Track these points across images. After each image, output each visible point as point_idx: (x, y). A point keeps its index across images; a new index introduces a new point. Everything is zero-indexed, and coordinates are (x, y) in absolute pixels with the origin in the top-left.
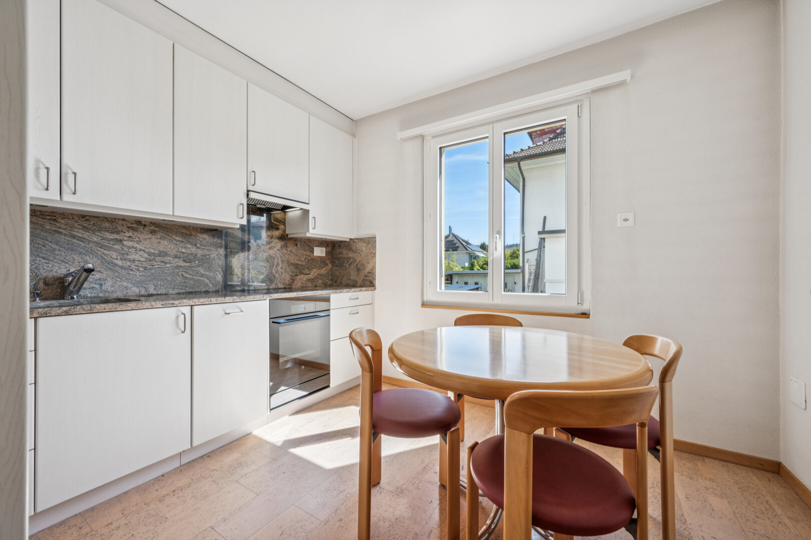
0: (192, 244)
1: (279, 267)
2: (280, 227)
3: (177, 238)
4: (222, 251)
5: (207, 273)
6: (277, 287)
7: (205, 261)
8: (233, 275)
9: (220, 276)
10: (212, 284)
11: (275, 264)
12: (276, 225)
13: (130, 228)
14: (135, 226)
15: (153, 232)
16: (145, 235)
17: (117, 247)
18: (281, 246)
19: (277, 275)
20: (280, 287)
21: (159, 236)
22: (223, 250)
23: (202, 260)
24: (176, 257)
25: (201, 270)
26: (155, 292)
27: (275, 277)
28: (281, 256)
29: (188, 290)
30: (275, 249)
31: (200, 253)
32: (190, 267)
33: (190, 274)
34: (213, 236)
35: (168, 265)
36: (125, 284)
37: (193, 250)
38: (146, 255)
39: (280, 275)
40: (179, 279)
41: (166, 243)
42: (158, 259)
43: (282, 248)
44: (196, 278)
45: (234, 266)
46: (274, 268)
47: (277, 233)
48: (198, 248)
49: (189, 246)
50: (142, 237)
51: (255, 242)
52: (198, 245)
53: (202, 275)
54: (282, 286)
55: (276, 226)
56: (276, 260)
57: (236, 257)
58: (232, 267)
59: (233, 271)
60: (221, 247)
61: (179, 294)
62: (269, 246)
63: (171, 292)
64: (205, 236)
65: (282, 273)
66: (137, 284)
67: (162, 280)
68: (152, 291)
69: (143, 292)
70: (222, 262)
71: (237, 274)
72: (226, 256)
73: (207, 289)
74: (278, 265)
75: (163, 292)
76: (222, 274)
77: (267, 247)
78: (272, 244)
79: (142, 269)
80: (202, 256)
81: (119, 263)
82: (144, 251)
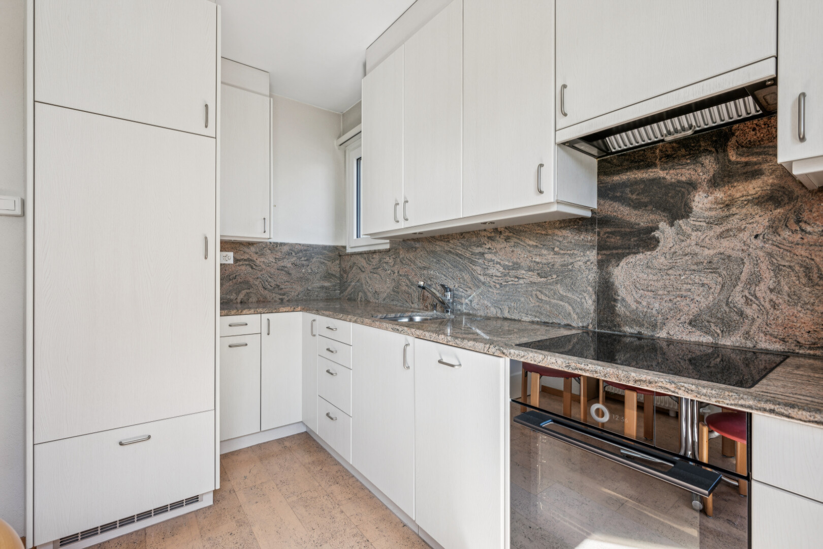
0: (548, 249)
1: (762, 286)
2: (765, 166)
3: (531, 243)
4: (593, 255)
5: (570, 295)
6: (749, 344)
7: (565, 274)
8: (615, 300)
9: (590, 302)
10: (577, 314)
11: (744, 277)
12: (747, 164)
13: (490, 238)
14: (493, 234)
15: (507, 239)
16: (500, 244)
17: (480, 261)
18: (772, 221)
19: (748, 311)
20: (763, 345)
21: (512, 244)
22: (595, 252)
23: (562, 272)
24: (530, 269)
25: (561, 289)
26: (509, 316)
27: (741, 314)
28: (770, 255)
29: (544, 319)
30: (744, 236)
31: (558, 260)
32: (546, 284)
33: (546, 295)
34: (579, 230)
35: (521, 281)
36: (486, 302)
37: (549, 257)
38: (501, 269)
39: (762, 310)
40: (533, 302)
41: (518, 250)
42: (512, 273)
43: (774, 228)
44: (553, 301)
45: (616, 283)
46: (739, 288)
47: (754, 187)
48: (556, 253)
49: (544, 252)
50: (499, 246)
51: (672, 225)
52: (556, 249)
53: (562, 298)
54: (778, 347)
55: (749, 169)
56: (747, 268)
57: (623, 263)
58: (613, 284)
59: (616, 293)
60: (592, 247)
61: (532, 322)
62: (718, 230)
63: (525, 319)
64: (566, 233)
65: (775, 306)
66: (496, 304)
67: (515, 301)
68: (507, 315)
69: (499, 315)
70: (591, 275)
71: (623, 300)
72: (602, 264)
73: (569, 322)
74: (755, 279)
75: (516, 318)
76: (594, 297)
77: (712, 233)
78: (734, 222)
79: (498, 286)
80: (562, 266)
81: (482, 278)
82: (500, 264)
